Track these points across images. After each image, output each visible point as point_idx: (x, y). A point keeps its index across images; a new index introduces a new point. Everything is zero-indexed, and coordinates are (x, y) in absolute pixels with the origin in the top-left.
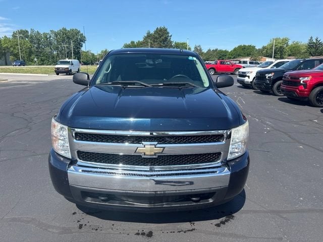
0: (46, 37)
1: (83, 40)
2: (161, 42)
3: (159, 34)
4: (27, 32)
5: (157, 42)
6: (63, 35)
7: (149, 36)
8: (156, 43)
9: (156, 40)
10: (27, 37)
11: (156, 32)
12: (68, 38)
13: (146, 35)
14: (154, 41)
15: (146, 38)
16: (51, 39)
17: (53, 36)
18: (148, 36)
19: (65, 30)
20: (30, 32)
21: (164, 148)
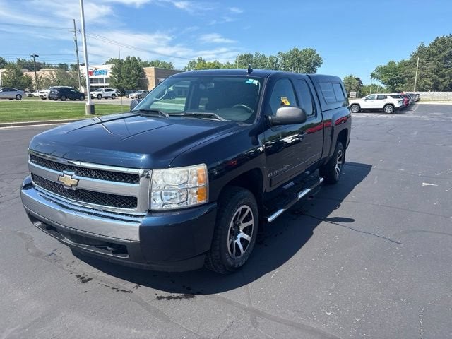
0: (272, 61)
1: (318, 62)
2: (439, 60)
3: (439, 48)
4: (251, 56)
5: (433, 60)
6: (293, 57)
7: (421, 51)
8: (430, 63)
9: (431, 58)
10: (251, 62)
11: (434, 45)
12: (299, 61)
13: (416, 51)
14: (428, 60)
15: (415, 56)
16: (278, 63)
17: (280, 59)
18: (419, 52)
19: (297, 50)
20: (254, 56)
21: (79, 180)
